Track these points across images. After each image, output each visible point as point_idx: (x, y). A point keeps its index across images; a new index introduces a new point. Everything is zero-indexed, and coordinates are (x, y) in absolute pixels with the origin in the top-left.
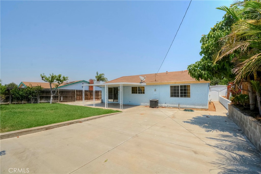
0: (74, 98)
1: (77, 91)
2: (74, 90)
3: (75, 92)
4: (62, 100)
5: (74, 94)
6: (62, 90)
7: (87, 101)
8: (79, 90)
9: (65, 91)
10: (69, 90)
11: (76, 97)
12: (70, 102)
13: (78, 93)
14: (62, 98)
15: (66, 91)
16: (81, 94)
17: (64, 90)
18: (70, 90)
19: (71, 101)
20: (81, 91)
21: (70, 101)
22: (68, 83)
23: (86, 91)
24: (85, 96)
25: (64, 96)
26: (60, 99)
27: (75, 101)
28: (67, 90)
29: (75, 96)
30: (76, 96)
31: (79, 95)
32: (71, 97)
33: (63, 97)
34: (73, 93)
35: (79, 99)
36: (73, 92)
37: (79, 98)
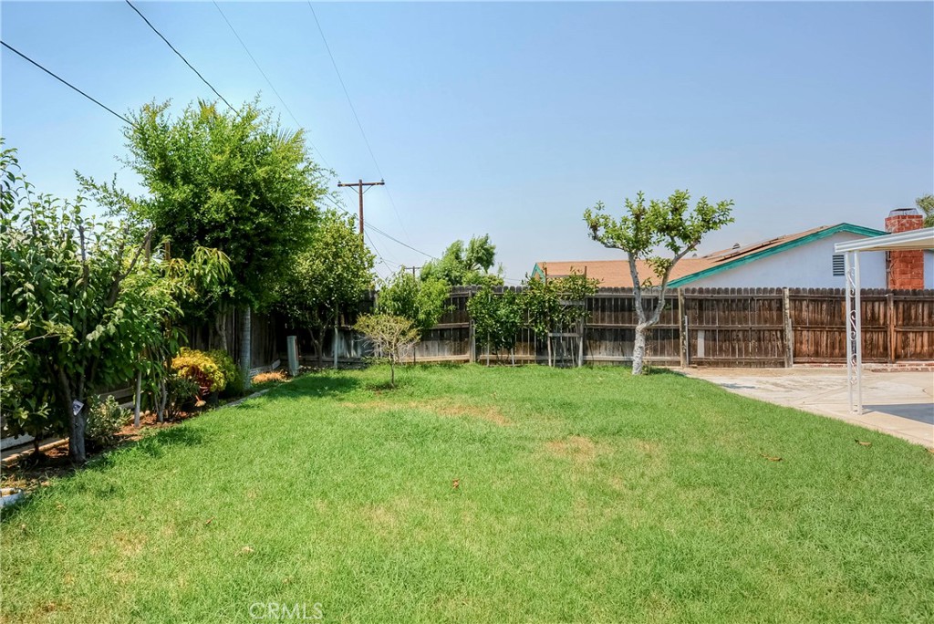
0: (779, 343)
1: (797, 296)
2: (779, 291)
3: (780, 301)
4: (701, 353)
5: (780, 319)
6: (701, 291)
7: (874, 366)
8: (811, 291)
9: (718, 301)
10: (746, 290)
11: (790, 334)
12: (753, 370)
13: (804, 314)
14: (701, 343)
15: (727, 300)
16: (825, 317)
17: (714, 291)
18: (752, 290)
19: (762, 364)
20: (833, 300)
21: (749, 364)
22: (740, 250)
23: (868, 297)
24: (864, 331)
25: (714, 331)
26: (692, 348)
27: (782, 365)
28: (733, 290)
29: (782, 331)
30: (795, 330)
31: (815, 326)
32: (759, 340)
33: (711, 335)
34: (771, 310)
35: (817, 354)
36: (771, 302)
37: (817, 344)
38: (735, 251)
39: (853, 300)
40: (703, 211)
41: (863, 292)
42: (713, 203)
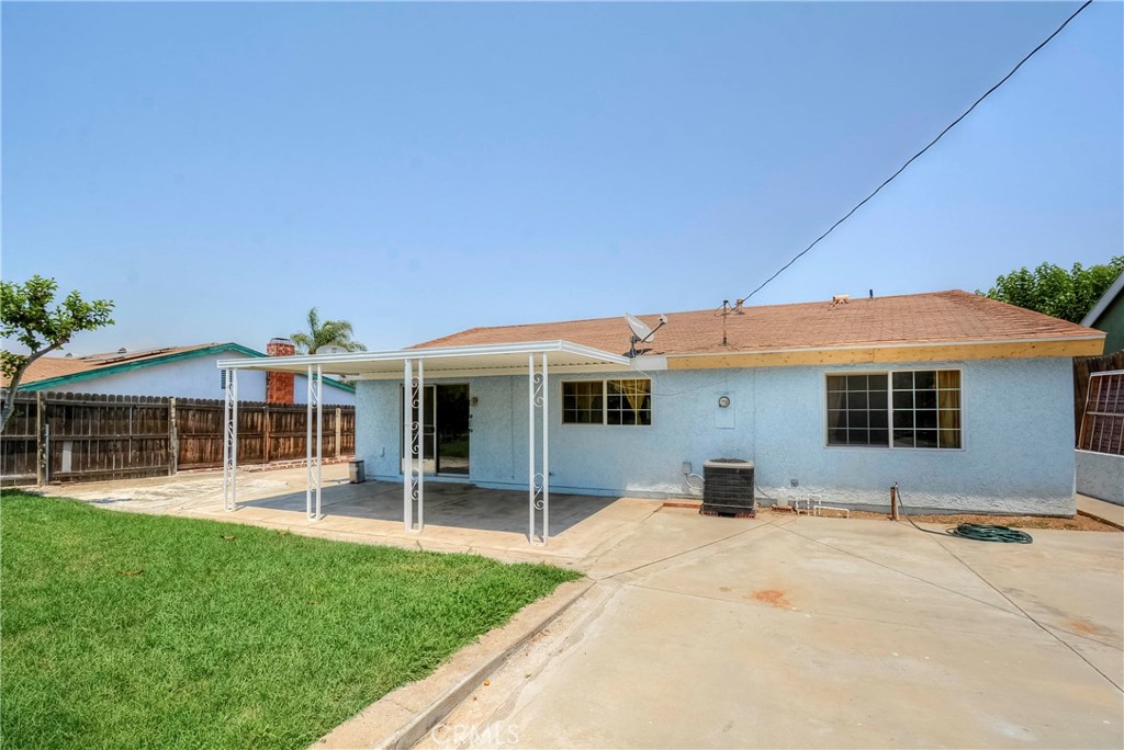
0: (163, 452)
1: (183, 406)
2: (165, 400)
3: (166, 411)
4: (66, 468)
5: (165, 428)
6: (70, 396)
7: (251, 467)
8: (198, 401)
9: (92, 408)
10: (128, 398)
11: (174, 443)
12: (133, 480)
13: (190, 423)
14: (66, 456)
15: (103, 408)
16: (211, 426)
17: (87, 397)
18: (135, 398)
19: (143, 474)
20: (214, 409)
21: (128, 475)
22: (126, 356)
23: (246, 409)
24: (239, 437)
25: (85, 442)
26: (55, 463)
27: (165, 473)
28: (112, 397)
29: (167, 440)
30: (180, 438)
31: (201, 434)
32: (141, 449)
33: (81, 447)
34: (155, 418)
35: (201, 460)
36: (155, 412)
37: (202, 451)
38: (120, 355)
39: (231, 411)
40: (73, 305)
41: (239, 403)
42: (88, 299)
